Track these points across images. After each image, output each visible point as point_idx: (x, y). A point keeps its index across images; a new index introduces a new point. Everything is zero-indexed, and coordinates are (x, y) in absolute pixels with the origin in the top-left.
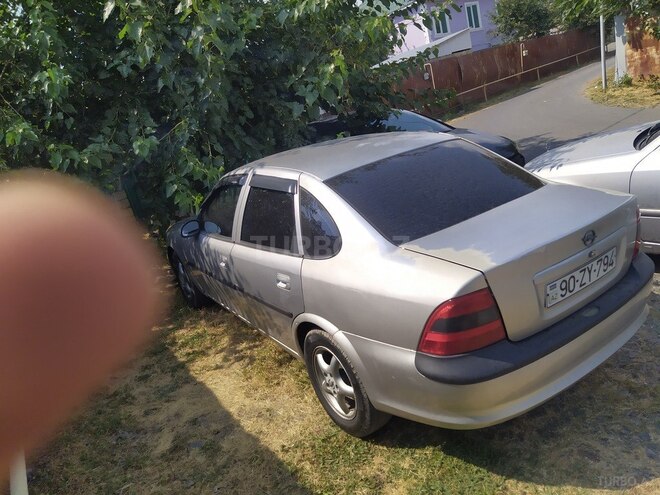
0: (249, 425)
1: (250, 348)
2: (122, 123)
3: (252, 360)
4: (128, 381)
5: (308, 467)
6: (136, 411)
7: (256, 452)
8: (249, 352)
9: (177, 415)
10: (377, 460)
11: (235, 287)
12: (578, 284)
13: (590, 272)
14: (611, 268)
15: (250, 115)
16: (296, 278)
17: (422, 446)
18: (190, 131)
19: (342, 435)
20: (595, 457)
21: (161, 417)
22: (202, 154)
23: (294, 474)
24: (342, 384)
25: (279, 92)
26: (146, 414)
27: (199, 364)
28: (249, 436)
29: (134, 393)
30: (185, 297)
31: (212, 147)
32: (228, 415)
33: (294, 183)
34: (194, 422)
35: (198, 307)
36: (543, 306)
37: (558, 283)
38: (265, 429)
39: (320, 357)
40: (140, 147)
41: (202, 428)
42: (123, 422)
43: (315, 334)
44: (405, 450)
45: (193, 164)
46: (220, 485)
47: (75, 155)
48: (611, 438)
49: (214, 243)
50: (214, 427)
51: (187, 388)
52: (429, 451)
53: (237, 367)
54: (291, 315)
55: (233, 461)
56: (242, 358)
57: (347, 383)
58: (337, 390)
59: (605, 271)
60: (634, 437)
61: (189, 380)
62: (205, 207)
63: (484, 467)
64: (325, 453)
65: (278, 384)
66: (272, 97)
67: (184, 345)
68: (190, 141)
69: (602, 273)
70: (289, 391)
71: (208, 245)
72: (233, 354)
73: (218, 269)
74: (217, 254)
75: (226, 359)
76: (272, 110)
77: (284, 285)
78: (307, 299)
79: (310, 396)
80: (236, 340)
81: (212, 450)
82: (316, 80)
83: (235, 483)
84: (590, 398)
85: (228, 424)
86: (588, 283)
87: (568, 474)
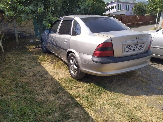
0: (51, 74)
1: (56, 61)
2: (36, 5)
3: (56, 64)
4: (25, 63)
5: (63, 83)
6: (26, 68)
7: (52, 78)
8: (55, 62)
9: (35, 70)
10: (79, 84)
11: (55, 45)
12: (133, 49)
13: (136, 47)
14: (142, 48)
15: (67, 10)
16: (69, 40)
18: (52, 9)
19: (73, 79)
20: (129, 90)
21: (32, 70)
22: (53, 15)
23: (59, 83)
24: (75, 66)
26: (28, 69)
27: (43, 62)
28: (51, 76)
29: (27, 65)
30: (43, 51)
31: (56, 15)
32: (47, 72)
33: (73, 18)
34: (39, 72)
35: (46, 53)
36: (124, 51)
37: (128, 46)
38: (55, 75)
39: (71, 61)
40: (39, 10)
41: (41, 73)
42: (22, 69)
43: (71, 54)
44: (86, 83)
45: (51, 17)
46: (42, 82)
47: (23, 7)
48: (134, 88)
50: (43, 73)
51: (39, 66)
52: (91, 84)
53: (52, 64)
54: (66, 50)
55: (46, 79)
56: (53, 63)
57: (76, 66)
58: (73, 68)
59: (140, 48)
60: (139, 89)
61: (40, 65)
62: (51, 27)
63: (103, 88)
64: (67, 81)
65: (60, 69)
66: (74, 7)
67: (40, 59)
68: (51, 12)
69: (139, 49)
70: (63, 70)
71: (51, 35)
72: (51, 62)
73: (51, 41)
74: (52, 37)
75: (50, 63)
76: (73, 10)
77: (66, 42)
78: (71, 45)
79: (67, 72)
80: (53, 59)
81: (42, 77)
83: (45, 83)
85: (47, 73)
86: (135, 50)
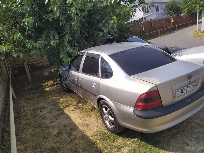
0: (81, 128)
1: (82, 105)
2: (48, 35)
3: (83, 109)
4: (45, 113)
5: (98, 141)
6: (47, 122)
7: (83, 136)
8: (82, 106)
9: (60, 124)
10: (120, 141)
11: (79, 87)
12: (185, 91)
13: (189, 87)
14: (196, 87)
15: (87, 35)
16: (98, 84)
17: (134, 138)
18: (68, 39)
19: (109, 133)
20: (187, 145)
21: (55, 124)
22: (72, 46)
23: (94, 143)
24: (110, 117)
25: (96, 29)
26: (50, 122)
27: (67, 109)
28: (81, 131)
29: (47, 116)
30: (64, 89)
31: (75, 44)
32: (75, 125)
33: (99, 55)
34: (65, 126)
35: (67, 92)
36: (174, 97)
37: (179, 90)
38: (86, 129)
39: (104, 109)
40: (53, 43)
41: (67, 128)
42: (43, 124)
43: (103, 101)
44: (128, 139)
45: (69, 49)
46: (72, 145)
47: (34, 44)
48: (193, 139)
49: (74, 73)
50: (71, 128)
51: (63, 116)
52: (136, 139)
53: (78, 110)
54: (96, 95)
55: (76, 138)
56: (80, 108)
57: (112, 117)
58: (108, 119)
59: (194, 87)
60: (200, 140)
61: (64, 114)
62: (72, 62)
63: (152, 145)
64: (104, 138)
65: (90, 116)
66: (94, 30)
67: (62, 103)
68: (68, 42)
69: (193, 88)
70: (94, 119)
71: (72, 74)
72: (77, 107)
73: (74, 81)
74: (74, 76)
75: (75, 108)
76: (93, 34)
77: (94, 86)
78: (101, 91)
79: (100, 121)
80: (78, 102)
81: (70, 134)
82: (107, 25)
83: (76, 145)
84: (187, 127)
85: (75, 127)
86: (188, 91)
87: (179, 149)
